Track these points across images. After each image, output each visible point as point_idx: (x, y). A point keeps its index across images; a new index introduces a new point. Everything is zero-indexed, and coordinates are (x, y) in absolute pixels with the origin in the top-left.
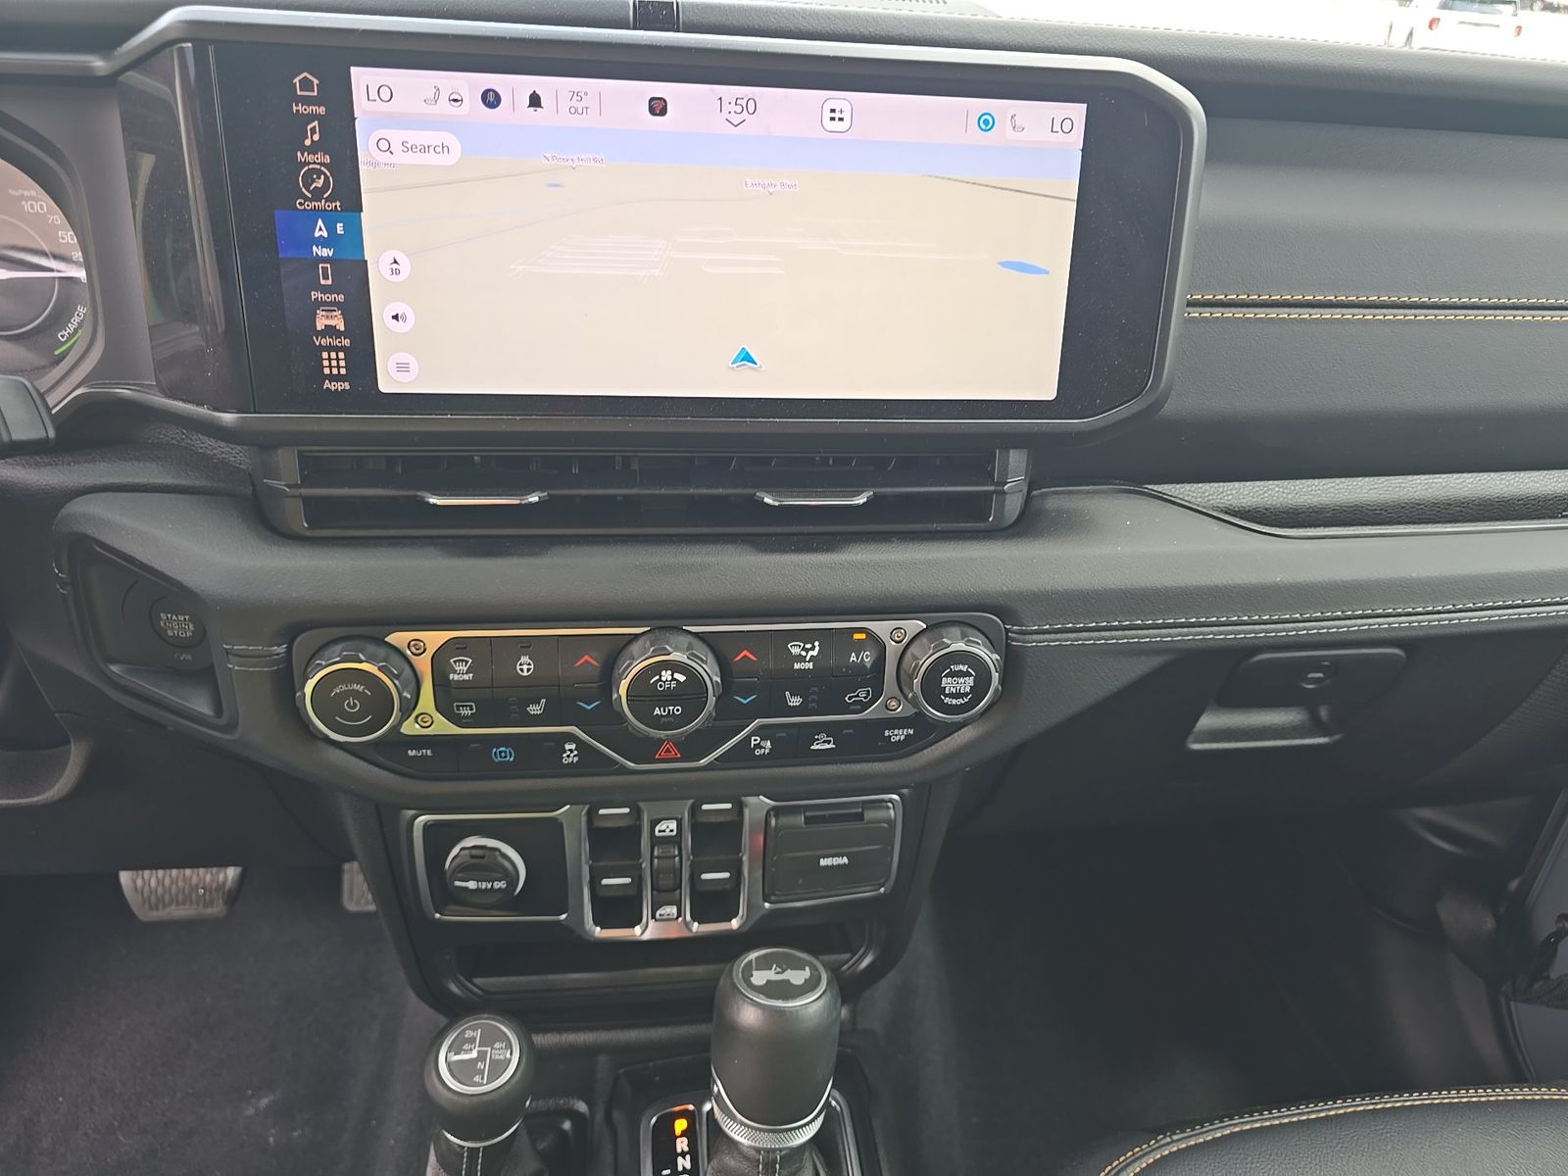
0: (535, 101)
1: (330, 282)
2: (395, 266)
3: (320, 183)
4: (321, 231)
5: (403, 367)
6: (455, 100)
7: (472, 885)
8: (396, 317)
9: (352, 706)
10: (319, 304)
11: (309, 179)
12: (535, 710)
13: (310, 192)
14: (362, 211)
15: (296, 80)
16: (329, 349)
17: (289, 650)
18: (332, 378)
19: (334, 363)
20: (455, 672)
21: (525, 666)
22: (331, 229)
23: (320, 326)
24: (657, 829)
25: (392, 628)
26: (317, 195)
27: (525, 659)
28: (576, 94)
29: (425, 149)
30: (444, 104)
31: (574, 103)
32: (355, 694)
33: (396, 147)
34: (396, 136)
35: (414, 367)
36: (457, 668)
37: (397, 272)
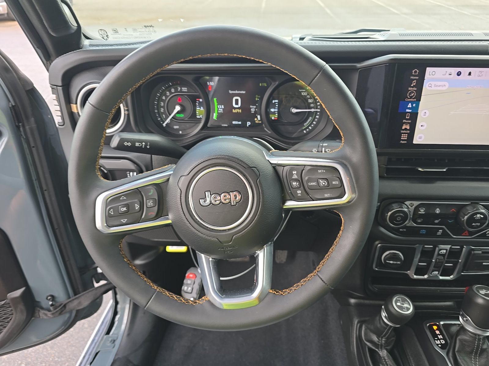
0: (470, 74)
1: (408, 118)
2: (425, 114)
3: (413, 94)
4: (410, 105)
5: (420, 138)
6: (450, 74)
7: (391, 262)
8: (422, 126)
9: (399, 219)
10: (405, 123)
11: (410, 94)
12: (436, 221)
13: (409, 97)
14: (420, 101)
15: (413, 71)
16: (404, 133)
17: (380, 204)
18: (403, 140)
19: (404, 137)
20: (420, 211)
21: (438, 211)
22: (412, 105)
23: (403, 128)
24: (440, 251)
25: (407, 200)
26: (411, 98)
27: (438, 209)
28: (481, 72)
29: (439, 86)
30: (447, 75)
31: (480, 74)
32: (400, 216)
33: (433, 86)
34: (433, 83)
35: (423, 138)
36: (421, 211)
37: (425, 115)
